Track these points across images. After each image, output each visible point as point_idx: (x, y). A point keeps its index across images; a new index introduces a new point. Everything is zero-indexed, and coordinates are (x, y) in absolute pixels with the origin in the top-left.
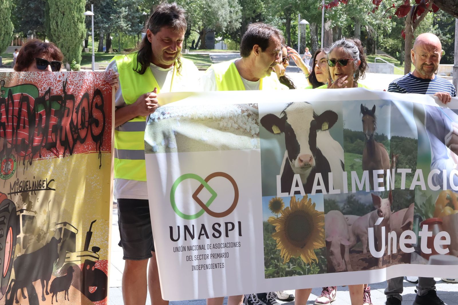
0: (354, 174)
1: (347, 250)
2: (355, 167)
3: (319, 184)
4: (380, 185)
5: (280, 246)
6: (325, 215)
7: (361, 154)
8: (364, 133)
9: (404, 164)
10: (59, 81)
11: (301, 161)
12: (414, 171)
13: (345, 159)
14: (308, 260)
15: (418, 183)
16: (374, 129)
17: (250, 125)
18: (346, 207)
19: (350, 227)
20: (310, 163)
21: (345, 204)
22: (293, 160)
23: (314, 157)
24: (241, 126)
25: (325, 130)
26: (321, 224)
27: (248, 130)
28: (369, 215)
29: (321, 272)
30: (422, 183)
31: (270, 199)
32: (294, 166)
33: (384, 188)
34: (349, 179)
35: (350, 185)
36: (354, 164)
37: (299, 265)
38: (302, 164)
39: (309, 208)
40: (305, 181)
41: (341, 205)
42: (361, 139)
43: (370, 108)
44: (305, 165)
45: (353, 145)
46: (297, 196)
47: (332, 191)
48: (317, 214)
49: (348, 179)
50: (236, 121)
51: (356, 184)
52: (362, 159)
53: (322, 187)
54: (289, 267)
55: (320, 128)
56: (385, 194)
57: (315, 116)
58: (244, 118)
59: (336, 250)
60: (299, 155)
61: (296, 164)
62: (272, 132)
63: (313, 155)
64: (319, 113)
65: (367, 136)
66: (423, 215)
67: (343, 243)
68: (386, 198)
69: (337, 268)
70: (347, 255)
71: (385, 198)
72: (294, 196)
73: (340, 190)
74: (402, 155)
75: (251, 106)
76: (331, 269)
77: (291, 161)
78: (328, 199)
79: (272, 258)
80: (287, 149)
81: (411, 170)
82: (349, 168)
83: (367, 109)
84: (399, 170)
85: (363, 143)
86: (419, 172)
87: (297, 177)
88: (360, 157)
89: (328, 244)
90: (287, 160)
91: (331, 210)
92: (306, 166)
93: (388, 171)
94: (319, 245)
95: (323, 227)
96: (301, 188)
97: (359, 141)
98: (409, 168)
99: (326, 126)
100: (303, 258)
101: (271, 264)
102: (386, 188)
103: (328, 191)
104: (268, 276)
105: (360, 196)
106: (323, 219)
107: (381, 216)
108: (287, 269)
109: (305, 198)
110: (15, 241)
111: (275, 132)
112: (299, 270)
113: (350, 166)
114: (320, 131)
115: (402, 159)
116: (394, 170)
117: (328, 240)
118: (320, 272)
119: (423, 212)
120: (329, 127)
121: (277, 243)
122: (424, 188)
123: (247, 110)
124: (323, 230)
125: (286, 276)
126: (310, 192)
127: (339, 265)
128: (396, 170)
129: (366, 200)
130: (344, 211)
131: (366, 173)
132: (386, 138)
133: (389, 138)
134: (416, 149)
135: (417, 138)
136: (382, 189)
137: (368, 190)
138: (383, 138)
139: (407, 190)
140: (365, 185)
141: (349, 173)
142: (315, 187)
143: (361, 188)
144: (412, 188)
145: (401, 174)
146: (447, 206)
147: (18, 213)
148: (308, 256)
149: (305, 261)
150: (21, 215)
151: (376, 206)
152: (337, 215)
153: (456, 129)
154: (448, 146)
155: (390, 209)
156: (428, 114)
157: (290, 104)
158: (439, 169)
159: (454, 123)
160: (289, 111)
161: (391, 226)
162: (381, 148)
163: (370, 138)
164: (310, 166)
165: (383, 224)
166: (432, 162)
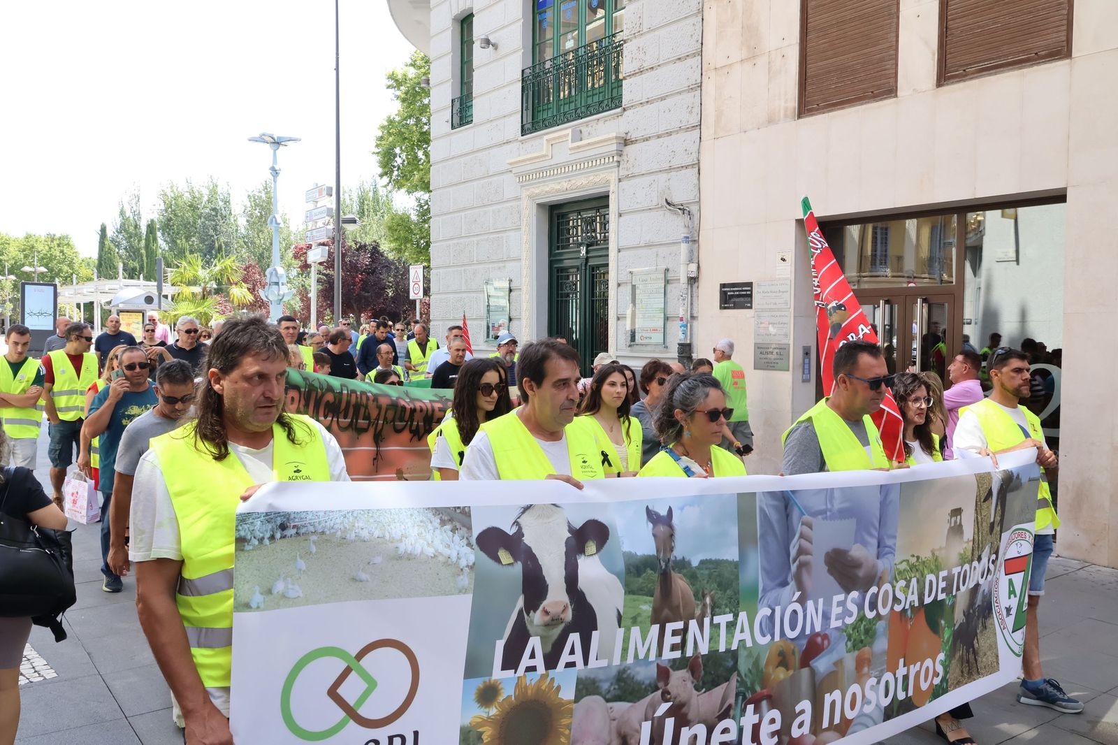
0: (636, 631)
2: (639, 619)
3: (572, 652)
6: (574, 706)
7: (652, 596)
9: (723, 607)
11: (547, 613)
12: (736, 616)
13: (624, 607)
15: (742, 637)
16: (672, 550)
17: (458, 548)
18: (612, 688)
20: (562, 616)
21: (612, 684)
22: (532, 611)
23: (571, 605)
24: (439, 551)
25: (592, 555)
26: (565, 721)
27: (454, 559)
30: (746, 636)
32: (532, 622)
33: (680, 651)
34: (626, 640)
35: (625, 650)
36: (639, 615)
38: (547, 618)
39: (549, 694)
40: (549, 648)
41: (605, 686)
42: (652, 570)
44: (553, 620)
45: (640, 580)
46: (529, 674)
47: (593, 663)
48: (563, 704)
49: (624, 640)
50: (430, 542)
51: (636, 648)
52: (652, 605)
53: (578, 657)
55: (582, 551)
56: (679, 663)
57: (572, 529)
58: (445, 535)
60: (545, 603)
61: (537, 618)
62: (498, 560)
63: (570, 602)
64: (579, 524)
65: (662, 562)
68: (681, 669)
72: (524, 675)
73: (607, 660)
74: (719, 592)
75: (458, 511)
77: (528, 615)
78: (584, 677)
80: (523, 592)
81: (732, 615)
82: (629, 622)
83: (657, 514)
85: (655, 576)
86: (743, 616)
87: (534, 642)
88: (650, 602)
90: (520, 612)
91: (587, 695)
92: (554, 623)
93: (693, 624)
96: (539, 662)
97: (649, 571)
98: (730, 613)
99: (591, 547)
102: (684, 653)
103: (586, 662)
105: (640, 669)
107: (667, 701)
109: (543, 677)
111: (504, 562)
113: (632, 618)
114: (583, 557)
115: (719, 598)
119: (749, 684)
120: (599, 549)
122: (749, 644)
123: (450, 520)
126: (554, 667)
128: (712, 620)
129: (646, 674)
130: (607, 697)
131: (655, 628)
132: (689, 563)
133: (695, 563)
134: (737, 577)
135: (736, 559)
136: (677, 654)
137: (652, 657)
138: (683, 565)
139: (728, 651)
140: (649, 650)
141: (628, 630)
142: (565, 657)
143: (641, 656)
144: (734, 647)
145: (719, 625)
146: (777, 667)
151: (661, 685)
152: (594, 702)
153: (805, 529)
154: (794, 561)
155: (690, 685)
156: (762, 510)
157: (526, 509)
158: (770, 607)
159: (806, 518)
160: (526, 521)
161: (691, 716)
162: (680, 583)
163: (666, 565)
164: (562, 621)
165: (669, 713)
166: (760, 596)
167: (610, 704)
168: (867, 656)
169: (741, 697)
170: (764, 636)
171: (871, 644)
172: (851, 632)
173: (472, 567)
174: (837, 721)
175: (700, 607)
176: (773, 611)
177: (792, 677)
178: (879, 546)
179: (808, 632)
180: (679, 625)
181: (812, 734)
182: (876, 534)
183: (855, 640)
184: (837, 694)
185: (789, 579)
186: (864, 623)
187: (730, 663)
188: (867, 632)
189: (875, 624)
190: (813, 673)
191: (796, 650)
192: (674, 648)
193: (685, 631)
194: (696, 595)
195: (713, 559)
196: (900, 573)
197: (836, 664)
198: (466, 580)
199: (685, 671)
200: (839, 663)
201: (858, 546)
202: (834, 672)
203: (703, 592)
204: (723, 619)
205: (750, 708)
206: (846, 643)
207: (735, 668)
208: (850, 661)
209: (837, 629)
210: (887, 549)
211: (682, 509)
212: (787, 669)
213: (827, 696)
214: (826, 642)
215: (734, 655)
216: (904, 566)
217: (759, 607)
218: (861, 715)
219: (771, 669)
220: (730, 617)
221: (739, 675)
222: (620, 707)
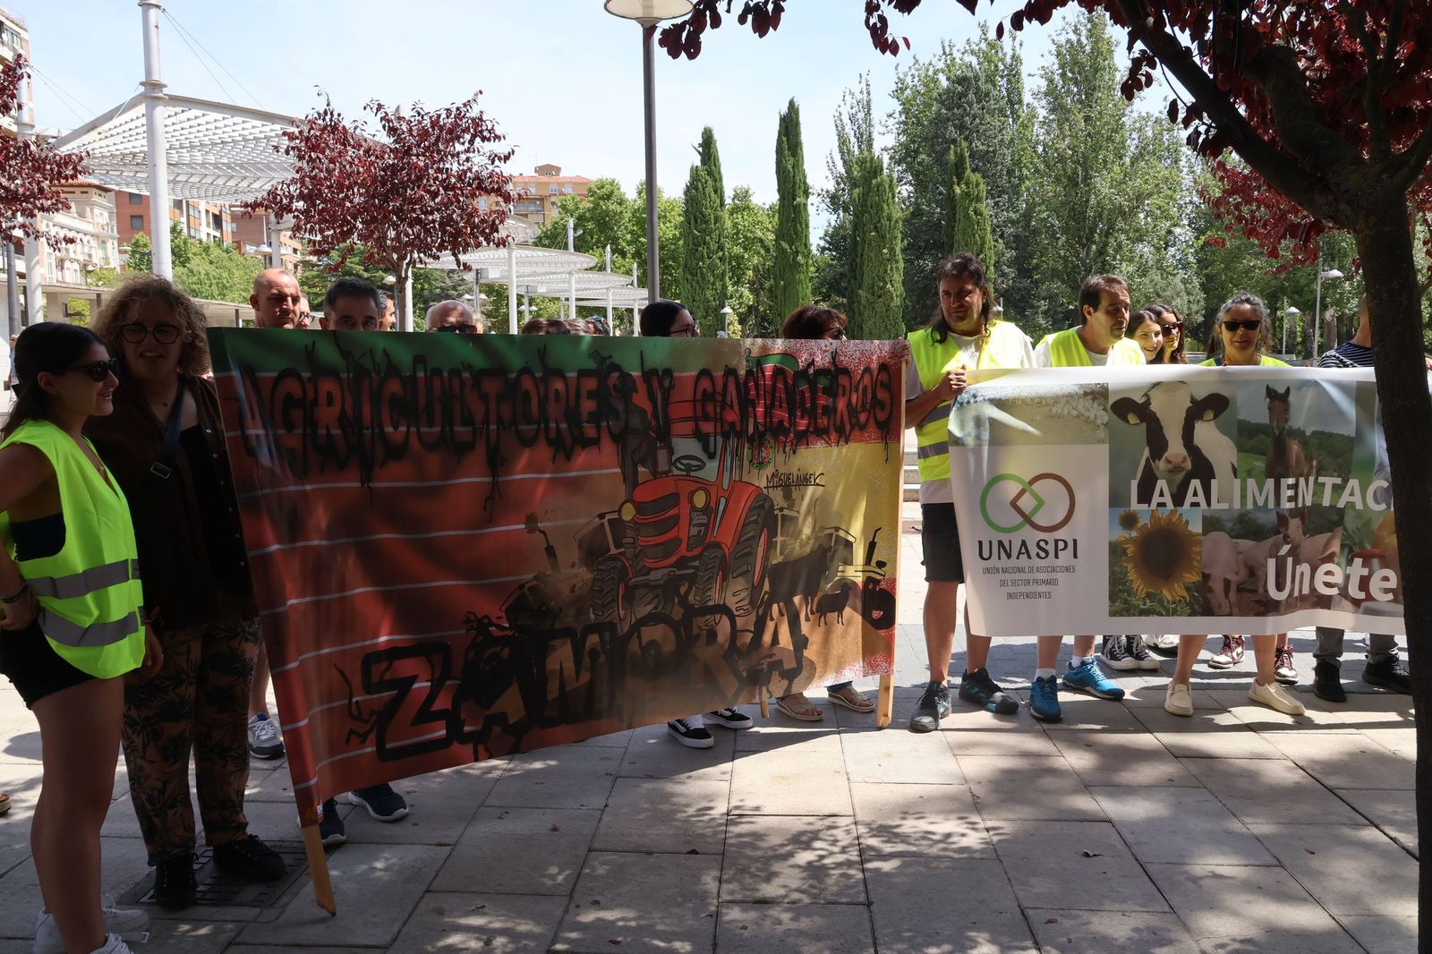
0: (1251, 483)
1: (1233, 587)
2: (1253, 473)
3: (1195, 494)
4: (1290, 499)
5: (1132, 576)
7: (1265, 456)
8: (1271, 426)
9: (1330, 471)
10: (825, 351)
11: (1169, 462)
12: (1345, 481)
14: (1173, 596)
15: (1349, 499)
16: (1287, 421)
18: (1235, 527)
19: (1241, 556)
20: (1183, 465)
21: (1235, 524)
22: (1157, 459)
25: (1209, 420)
26: (1196, 549)
28: (1271, 540)
29: (1192, 614)
31: (1122, 511)
32: (1158, 468)
33: (1293, 503)
34: (1244, 488)
35: (1244, 497)
36: (1253, 469)
37: (1161, 602)
38: (1171, 466)
39: (1180, 526)
40: (1175, 490)
41: (1229, 525)
42: (1265, 435)
43: (1281, 390)
44: (1175, 467)
46: (1161, 509)
48: (1192, 535)
49: (1241, 489)
50: (1075, 407)
51: (1254, 498)
52: (1265, 462)
54: (1145, 604)
55: (1199, 417)
56: (1294, 513)
57: (1193, 401)
58: (1086, 402)
59: (1218, 586)
60: (1167, 454)
61: (1162, 465)
62: (1126, 422)
63: (1190, 455)
64: (1201, 397)
65: (1275, 430)
66: (1355, 544)
67: (1228, 577)
68: (1296, 518)
69: (1216, 610)
70: (1233, 595)
71: (1292, 518)
72: (1156, 509)
73: (1228, 504)
74: (1327, 458)
76: (1208, 611)
77: (1154, 462)
78: (1208, 516)
79: (1120, 590)
80: (1148, 446)
81: (1340, 479)
82: (1244, 474)
83: (1276, 392)
84: (1321, 479)
85: (1269, 440)
86: (1353, 482)
88: (1263, 460)
89: (1206, 577)
90: (1148, 460)
92: (1177, 470)
93: (1302, 480)
94: (1193, 578)
95: (1199, 554)
97: (1262, 436)
98: (1338, 477)
99: (1209, 415)
100: (1166, 593)
101: (1119, 598)
102: (1296, 504)
105: (1259, 514)
107: (1288, 543)
108: (1142, 607)
109: (1173, 512)
111: (1132, 423)
112: (1159, 609)
113: (1246, 471)
114: (1200, 422)
115: (1327, 463)
116: (1312, 479)
117: (1206, 572)
118: (1189, 615)
119: (1357, 540)
120: (1217, 415)
121: (1129, 569)
122: (1358, 506)
124: (1198, 558)
125: (1140, 615)
126: (1181, 505)
127: (1220, 606)
128: (1317, 480)
129: (1267, 519)
130: (1232, 534)
131: (1270, 483)
132: (1304, 432)
133: (1308, 433)
134: (1351, 450)
135: (1353, 435)
136: (1291, 505)
137: (1271, 505)
138: (1297, 433)
139: (1333, 507)
140: (1268, 498)
141: (1244, 482)
143: (1261, 503)
144: (1341, 505)
145: (1323, 485)
147: (776, 512)
148: (1174, 592)
149: (1170, 598)
150: (780, 514)
151: (1281, 529)
152: (1221, 537)
155: (1300, 533)
160: (1154, 394)
162: (1295, 448)
163: (1282, 433)
164: (1183, 469)
165: (1290, 553)
166: (1375, 470)
167: (1235, 540)
169: (1346, 550)
170: (1376, 503)
173: (1106, 425)
175: (1307, 467)
180: (1291, 481)
187: (1336, 518)
193: (1297, 486)
194: (1305, 458)
195: (1326, 431)
199: (1298, 520)
203: (1311, 457)
204: (1329, 481)
205: (1358, 561)
207: (1340, 522)
211: (1299, 389)
215: (1339, 512)
217: (1373, 478)
220: (1337, 481)
221: (1345, 529)
222: (1245, 544)
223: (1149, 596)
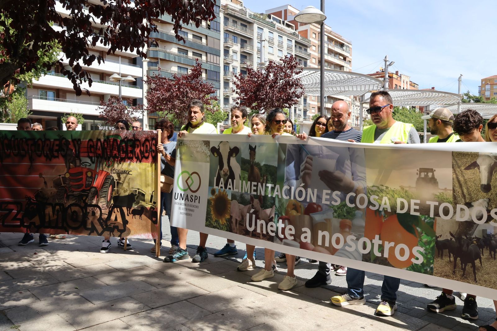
0: (244, 182)
1: (238, 222)
2: (245, 179)
5: (212, 213)
6: (231, 202)
8: (250, 161)
9: (271, 181)
11: (224, 171)
12: (275, 186)
15: (277, 193)
16: (254, 159)
17: (207, 151)
18: (240, 199)
19: (240, 210)
20: (227, 173)
22: (221, 170)
23: (229, 170)
25: (234, 157)
26: (229, 206)
27: (206, 154)
28: (248, 206)
29: (227, 230)
30: (279, 193)
31: (211, 188)
32: (221, 174)
33: (256, 193)
34: (242, 184)
35: (242, 188)
36: (245, 177)
37: (219, 224)
38: (224, 173)
40: (225, 182)
41: (238, 198)
45: (245, 166)
47: (235, 189)
48: (228, 200)
50: (202, 149)
51: (245, 188)
53: (231, 187)
54: (215, 224)
55: (232, 156)
56: (256, 197)
57: (230, 149)
58: (205, 148)
59: (234, 221)
60: (223, 169)
62: (214, 155)
64: (232, 148)
67: (237, 218)
68: (257, 199)
69: (233, 231)
70: (238, 226)
72: (220, 189)
75: (207, 141)
76: (231, 230)
78: (233, 193)
79: (209, 217)
80: (219, 164)
82: (242, 179)
83: (252, 147)
86: (278, 186)
89: (231, 217)
90: (219, 170)
91: (234, 199)
94: (228, 217)
95: (230, 208)
96: (223, 186)
97: (247, 164)
99: (234, 155)
100: (220, 221)
101: (208, 220)
103: (233, 189)
104: (206, 226)
105: (246, 195)
106: (230, 204)
107: (253, 208)
110: (113, 190)
112: (218, 227)
115: (269, 178)
116: (264, 184)
117: (231, 215)
119: (280, 211)
120: (236, 156)
122: (280, 197)
123: (206, 144)
125: (213, 228)
126: (226, 189)
127: (234, 229)
128: (266, 185)
129: (248, 197)
130: (239, 202)
131: (249, 183)
132: (260, 164)
133: (262, 165)
134: (276, 172)
135: (277, 166)
136: (255, 193)
137: (249, 192)
138: (258, 164)
139: (272, 197)
140: (248, 189)
141: (242, 182)
142: (229, 186)
143: (246, 191)
144: (274, 196)
145: (268, 187)
146: (293, 209)
147: (115, 181)
148: (223, 221)
149: (221, 223)
150: (116, 181)
151: (251, 202)
152: (236, 203)
153: (309, 160)
154: (302, 171)
155: (259, 206)
156: (289, 150)
157: (221, 142)
158: (289, 186)
159: (309, 156)
160: (221, 145)
161: (260, 216)
162: (256, 170)
163: (253, 163)
164: (227, 175)
165: (254, 213)
166: (285, 181)
167: (239, 204)
168: (348, 224)
169: (277, 216)
170: (286, 196)
171: (352, 219)
172: (337, 209)
173: (209, 156)
174: (327, 245)
175: (262, 179)
176: (291, 188)
177: (299, 216)
178: (353, 175)
179: (308, 200)
180: (256, 183)
181: (312, 244)
182: (350, 169)
183: (339, 214)
184: (326, 233)
185: (299, 178)
186: (346, 208)
187: (273, 202)
188: (348, 213)
189: (355, 211)
190: (311, 219)
191: (302, 206)
192: (254, 191)
193: (257, 186)
194: (261, 175)
195: (268, 164)
196: (372, 191)
197: (326, 220)
198: (208, 159)
199: (257, 200)
200: (327, 220)
201: (338, 171)
202: (325, 223)
203: (264, 175)
204: (270, 186)
205: (281, 221)
206: (333, 214)
207: (273, 204)
208: (336, 222)
209: (327, 205)
210: (359, 177)
211: (259, 146)
212: (297, 211)
213: (320, 232)
214: (319, 209)
215: (274, 199)
216: (375, 189)
217: (285, 184)
218: (343, 249)
219: (289, 209)
220: (273, 185)
221: (276, 207)
222: (242, 206)
223: (216, 221)
